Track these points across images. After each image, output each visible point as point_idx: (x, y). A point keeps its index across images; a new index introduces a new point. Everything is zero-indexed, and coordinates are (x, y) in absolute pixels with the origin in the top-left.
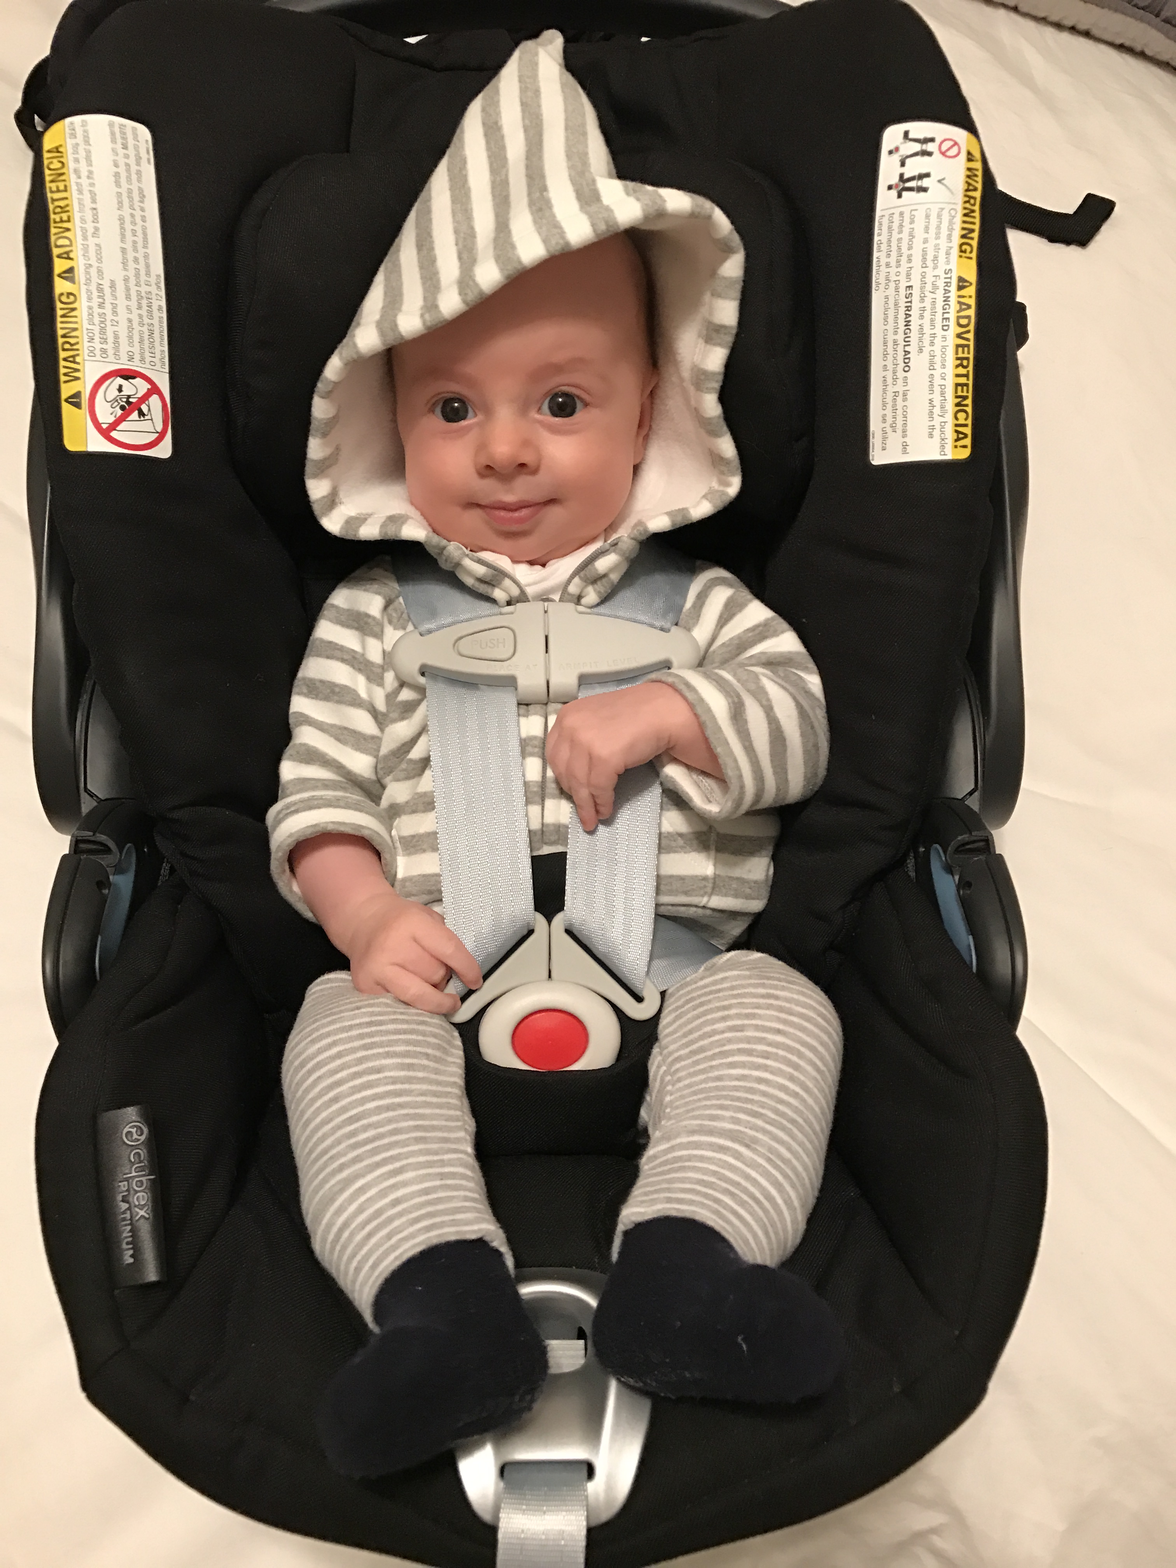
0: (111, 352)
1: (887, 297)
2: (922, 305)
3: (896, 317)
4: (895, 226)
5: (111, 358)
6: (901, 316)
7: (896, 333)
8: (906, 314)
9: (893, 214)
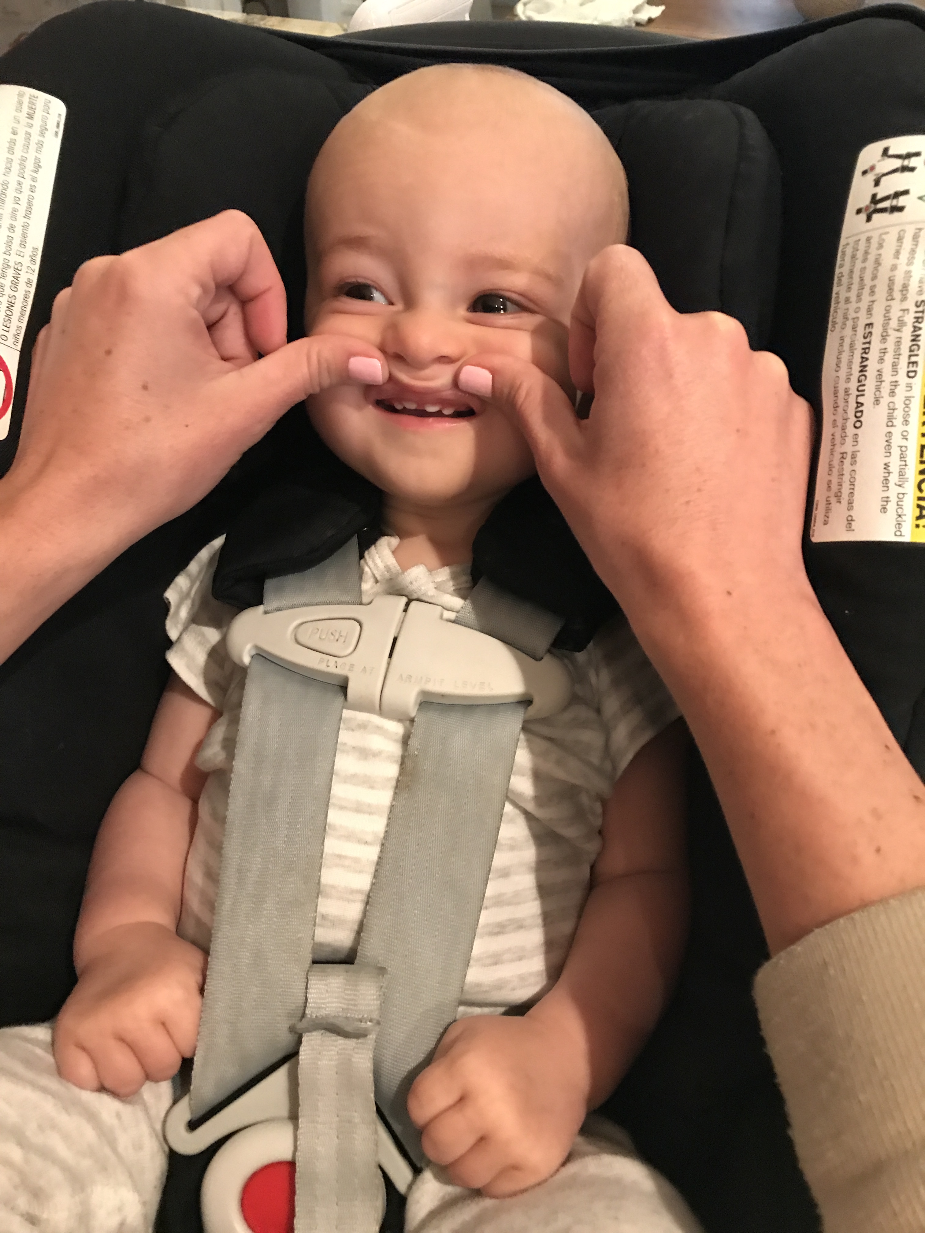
1: (842, 339)
2: (883, 346)
3: (850, 362)
4: (860, 255)
6: (857, 360)
7: (848, 380)
8: (862, 358)
9: (859, 240)
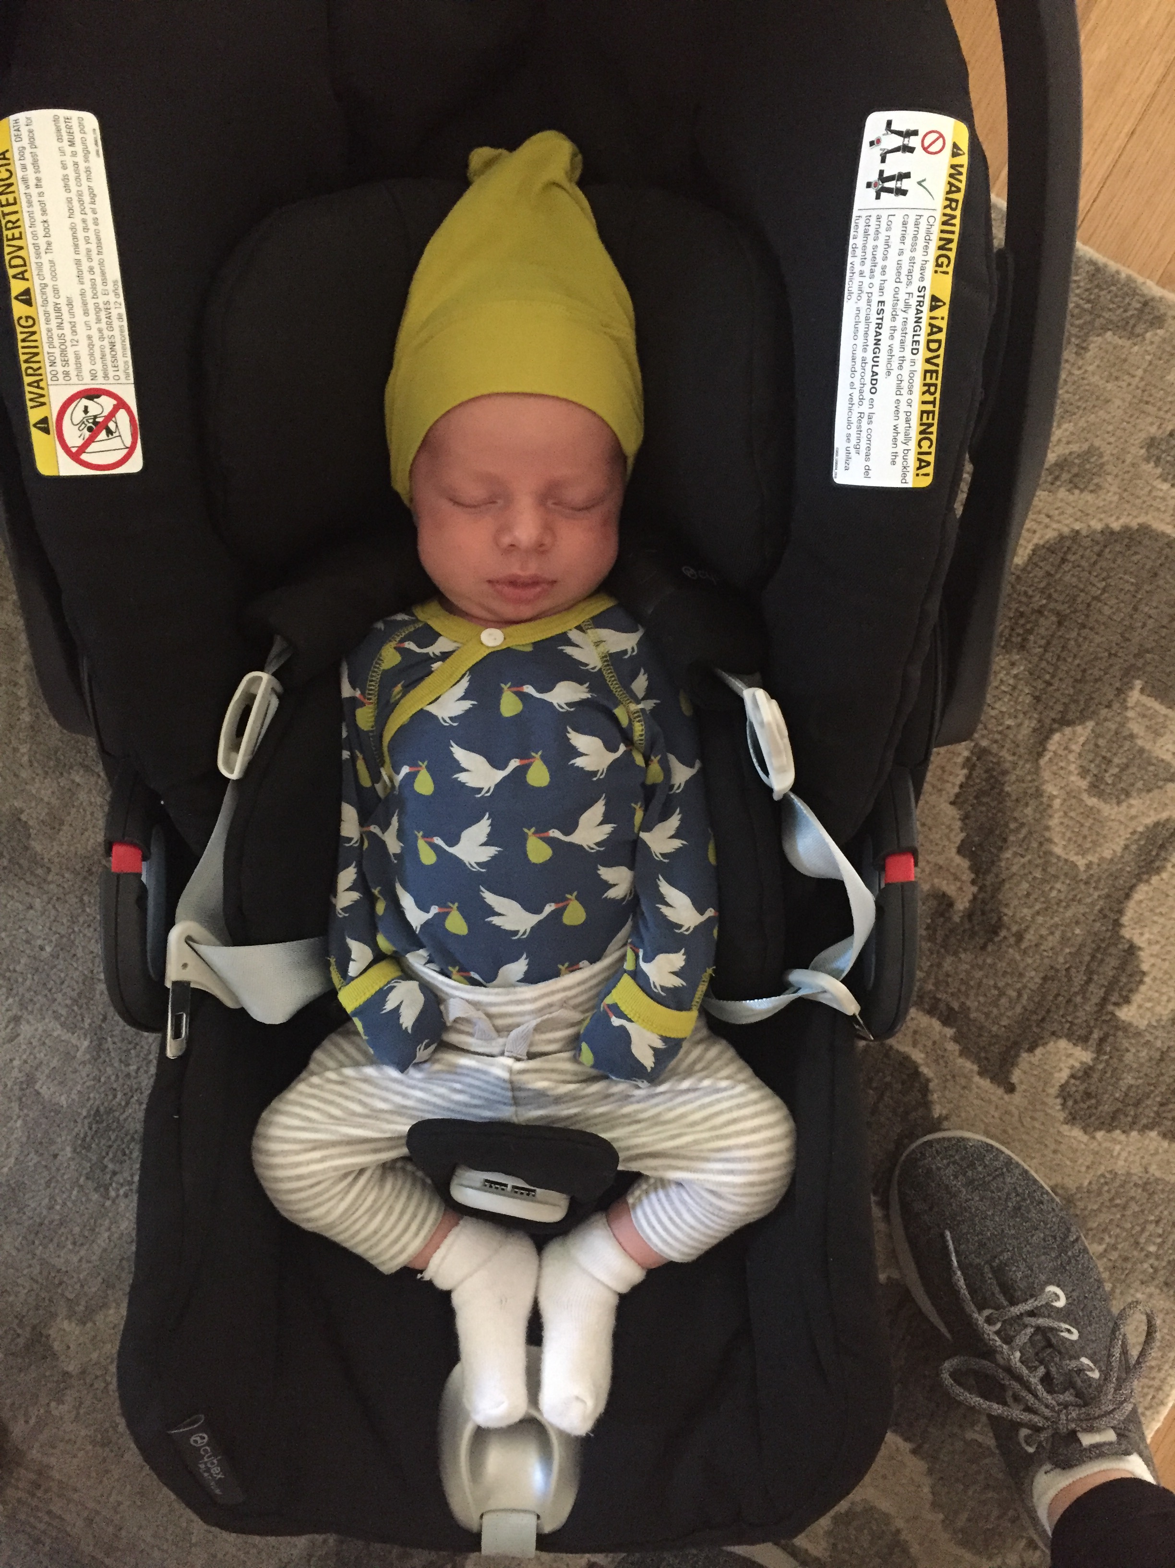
0: (73, 373)
1: (858, 309)
2: (893, 324)
3: (866, 333)
4: (872, 231)
5: (74, 379)
6: (872, 332)
7: (865, 350)
8: (876, 332)
9: (870, 216)
